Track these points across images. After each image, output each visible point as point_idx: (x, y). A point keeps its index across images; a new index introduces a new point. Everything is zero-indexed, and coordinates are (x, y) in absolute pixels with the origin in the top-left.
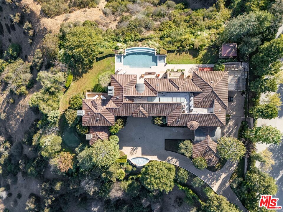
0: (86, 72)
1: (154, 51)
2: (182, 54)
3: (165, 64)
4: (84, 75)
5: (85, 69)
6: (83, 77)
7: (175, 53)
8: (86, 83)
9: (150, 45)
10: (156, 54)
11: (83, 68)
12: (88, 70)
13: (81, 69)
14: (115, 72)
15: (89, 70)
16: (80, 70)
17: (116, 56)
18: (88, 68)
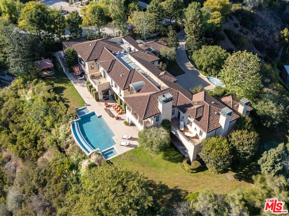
0: (163, 187)
1: (75, 123)
2: (66, 98)
3: (87, 107)
4: (171, 187)
5: (159, 191)
6: (176, 187)
7: (67, 104)
8: (181, 177)
9: (66, 133)
10: (78, 118)
11: (160, 194)
12: (158, 185)
13: (164, 196)
14: (133, 148)
15: (157, 183)
16: (168, 197)
17: (108, 159)
18: (155, 186)
